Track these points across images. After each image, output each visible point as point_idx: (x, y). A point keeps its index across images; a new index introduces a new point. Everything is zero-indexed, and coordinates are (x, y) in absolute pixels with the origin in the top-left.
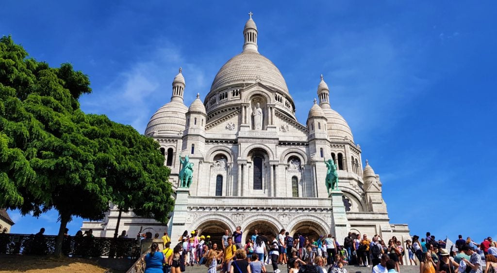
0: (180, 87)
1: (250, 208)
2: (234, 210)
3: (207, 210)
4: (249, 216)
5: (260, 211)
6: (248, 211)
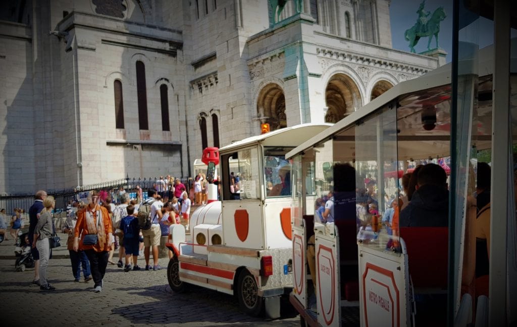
1: (374, 61)
2: (360, 62)
3: (334, 57)
4: (374, 72)
5: (383, 66)
6: (372, 64)
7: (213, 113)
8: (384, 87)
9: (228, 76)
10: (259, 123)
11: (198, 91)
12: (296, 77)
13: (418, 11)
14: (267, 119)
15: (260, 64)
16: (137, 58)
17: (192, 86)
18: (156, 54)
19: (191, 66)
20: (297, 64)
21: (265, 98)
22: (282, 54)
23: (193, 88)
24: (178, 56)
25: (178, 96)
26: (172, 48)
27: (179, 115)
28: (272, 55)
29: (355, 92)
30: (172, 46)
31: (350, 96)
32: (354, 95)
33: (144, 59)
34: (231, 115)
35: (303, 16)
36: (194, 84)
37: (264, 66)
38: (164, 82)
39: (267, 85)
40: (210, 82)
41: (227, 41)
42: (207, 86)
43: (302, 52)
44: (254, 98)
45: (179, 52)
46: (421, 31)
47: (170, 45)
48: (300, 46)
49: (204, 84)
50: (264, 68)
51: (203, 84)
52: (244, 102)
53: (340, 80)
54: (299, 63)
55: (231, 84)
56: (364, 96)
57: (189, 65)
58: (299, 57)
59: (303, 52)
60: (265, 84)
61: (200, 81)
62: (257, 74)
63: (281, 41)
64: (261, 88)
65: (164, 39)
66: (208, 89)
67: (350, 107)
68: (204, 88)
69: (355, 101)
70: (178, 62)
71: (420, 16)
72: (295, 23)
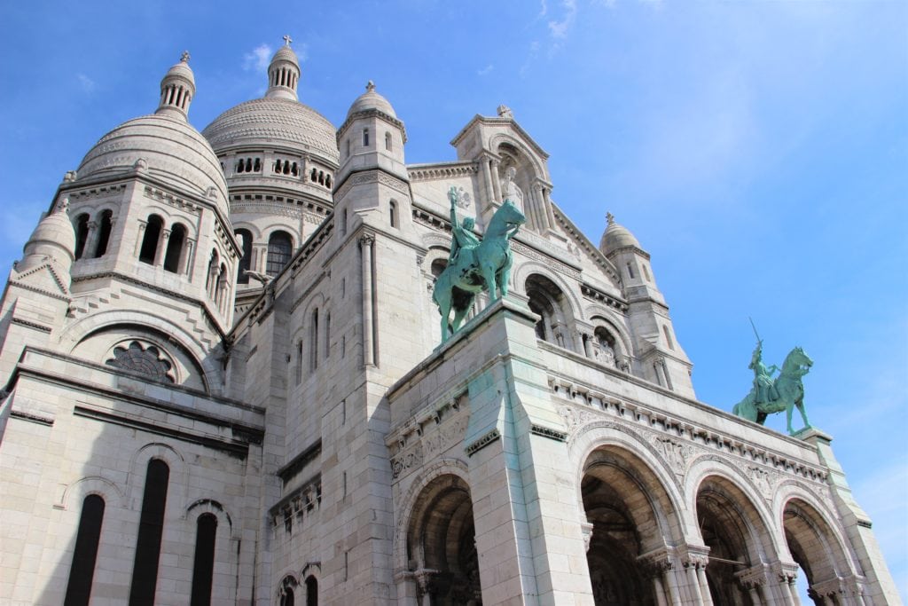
0: (187, 93)
1: (690, 430)
2: (658, 427)
3: (596, 406)
4: (695, 456)
5: (713, 445)
6: (686, 436)
7: (308, 574)
8: (723, 495)
9: (342, 475)
10: (413, 586)
11: (283, 529)
12: (498, 438)
13: (752, 364)
14: (432, 575)
15: (415, 435)
16: (155, 452)
17: (275, 521)
18: (201, 450)
19: (277, 478)
20: (500, 407)
21: (427, 518)
22: (464, 398)
23: (276, 524)
24: (250, 457)
25: (239, 542)
26: (238, 438)
27: (237, 587)
28: (439, 406)
29: (658, 498)
30: (240, 435)
31: (646, 509)
32: (657, 504)
33: (168, 456)
34: (344, 570)
35: (506, 302)
36: (278, 513)
37: (421, 439)
38: (209, 509)
39: (431, 484)
40: (308, 501)
41: (344, 401)
42: (301, 514)
43: (509, 380)
44: (400, 524)
45: (252, 448)
46: (766, 399)
47: (234, 434)
48: (505, 366)
49: (297, 509)
50: (423, 443)
51: (293, 510)
52: (374, 532)
53: (617, 466)
54: (503, 404)
55: (348, 494)
56: (682, 507)
57: (272, 474)
58: (504, 390)
59: (513, 379)
60: (425, 482)
61: (288, 506)
62: (407, 461)
63: (460, 373)
64: (416, 492)
65: (221, 418)
66: (302, 520)
67: (652, 536)
68: (295, 521)
69: (661, 519)
70: (250, 469)
71: (757, 374)
72: (492, 321)
